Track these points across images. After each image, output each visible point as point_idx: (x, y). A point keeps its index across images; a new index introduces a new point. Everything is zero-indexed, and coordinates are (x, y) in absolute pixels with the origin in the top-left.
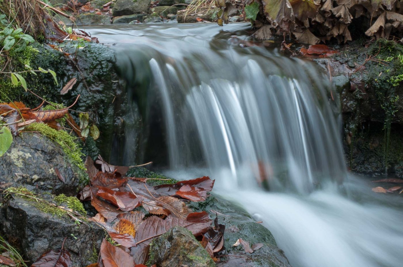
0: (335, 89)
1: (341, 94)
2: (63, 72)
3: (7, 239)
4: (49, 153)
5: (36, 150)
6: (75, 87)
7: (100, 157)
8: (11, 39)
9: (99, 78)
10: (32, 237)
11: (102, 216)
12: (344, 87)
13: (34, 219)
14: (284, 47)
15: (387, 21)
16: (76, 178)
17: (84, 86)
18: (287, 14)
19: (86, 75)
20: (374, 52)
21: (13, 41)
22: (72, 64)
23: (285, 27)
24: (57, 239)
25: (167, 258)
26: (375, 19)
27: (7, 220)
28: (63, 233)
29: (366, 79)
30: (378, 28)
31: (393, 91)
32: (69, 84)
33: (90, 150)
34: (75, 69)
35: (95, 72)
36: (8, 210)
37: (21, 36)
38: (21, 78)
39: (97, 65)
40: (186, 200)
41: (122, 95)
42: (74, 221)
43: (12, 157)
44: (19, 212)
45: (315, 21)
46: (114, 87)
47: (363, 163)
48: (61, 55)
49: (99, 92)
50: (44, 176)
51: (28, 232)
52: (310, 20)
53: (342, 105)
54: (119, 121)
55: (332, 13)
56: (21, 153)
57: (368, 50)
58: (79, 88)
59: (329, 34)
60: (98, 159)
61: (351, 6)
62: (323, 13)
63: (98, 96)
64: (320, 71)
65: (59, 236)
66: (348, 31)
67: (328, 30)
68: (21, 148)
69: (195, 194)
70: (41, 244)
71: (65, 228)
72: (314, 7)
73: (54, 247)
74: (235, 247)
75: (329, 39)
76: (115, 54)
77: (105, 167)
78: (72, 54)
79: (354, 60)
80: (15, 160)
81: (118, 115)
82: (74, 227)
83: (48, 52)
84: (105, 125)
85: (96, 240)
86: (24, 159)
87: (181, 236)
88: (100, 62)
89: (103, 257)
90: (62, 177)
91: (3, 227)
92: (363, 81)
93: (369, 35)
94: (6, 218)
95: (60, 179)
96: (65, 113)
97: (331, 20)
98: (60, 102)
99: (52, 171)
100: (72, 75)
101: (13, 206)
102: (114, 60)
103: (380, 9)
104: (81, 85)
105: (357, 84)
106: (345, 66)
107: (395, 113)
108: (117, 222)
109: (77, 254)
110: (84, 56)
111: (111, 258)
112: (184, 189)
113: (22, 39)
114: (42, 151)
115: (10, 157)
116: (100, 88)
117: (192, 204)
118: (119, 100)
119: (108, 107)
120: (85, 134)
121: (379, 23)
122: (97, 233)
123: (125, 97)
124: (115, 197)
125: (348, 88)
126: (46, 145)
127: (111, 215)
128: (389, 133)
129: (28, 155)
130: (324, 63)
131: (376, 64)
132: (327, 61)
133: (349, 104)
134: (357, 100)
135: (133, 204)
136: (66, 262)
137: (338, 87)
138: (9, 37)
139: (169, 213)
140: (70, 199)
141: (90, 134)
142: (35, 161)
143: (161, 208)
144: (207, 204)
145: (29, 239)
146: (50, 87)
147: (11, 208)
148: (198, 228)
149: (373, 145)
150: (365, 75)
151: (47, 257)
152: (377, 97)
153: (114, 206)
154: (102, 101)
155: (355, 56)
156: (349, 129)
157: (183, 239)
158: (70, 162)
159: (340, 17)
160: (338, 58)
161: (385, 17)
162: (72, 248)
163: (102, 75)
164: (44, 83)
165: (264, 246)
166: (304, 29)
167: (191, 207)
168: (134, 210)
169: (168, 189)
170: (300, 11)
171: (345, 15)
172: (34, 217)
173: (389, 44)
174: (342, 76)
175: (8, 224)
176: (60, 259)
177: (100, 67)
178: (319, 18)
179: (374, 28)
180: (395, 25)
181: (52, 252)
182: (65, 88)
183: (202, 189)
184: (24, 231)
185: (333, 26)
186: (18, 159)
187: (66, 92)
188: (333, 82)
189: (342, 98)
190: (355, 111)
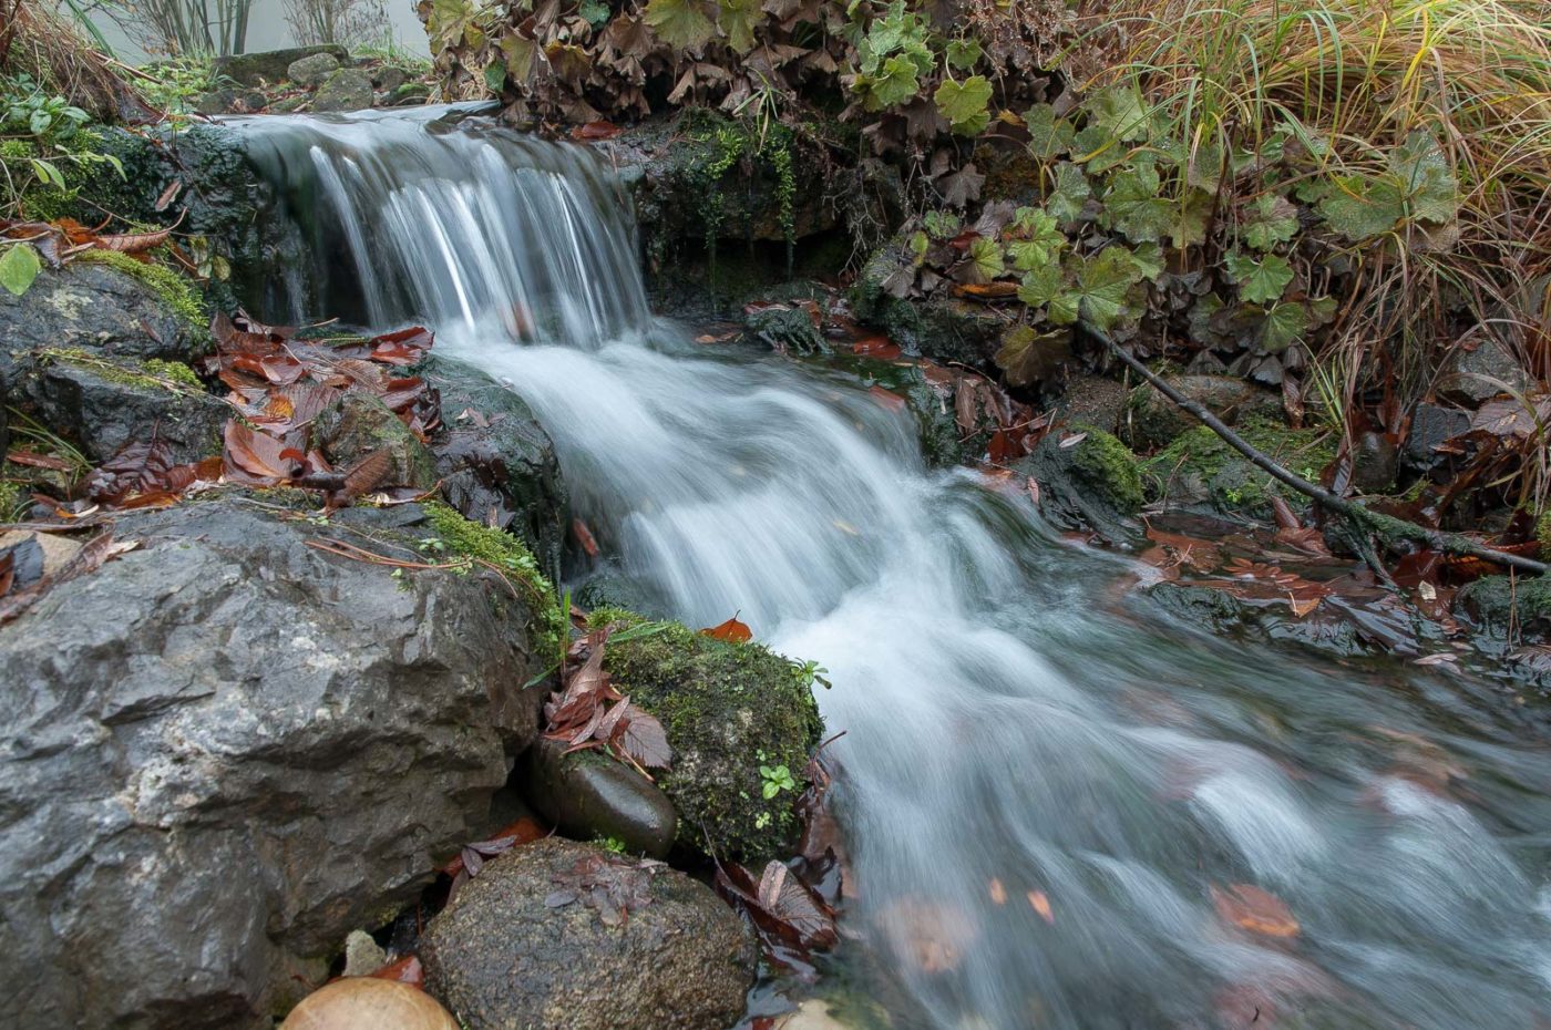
0: (624, 186)
1: (634, 194)
2: (154, 172)
3: (54, 431)
4: (127, 296)
5: (101, 292)
6: (180, 197)
7: (242, 312)
8: (43, 116)
9: (221, 180)
10: (96, 423)
11: (240, 395)
12: (638, 182)
13: (95, 392)
14: (546, 129)
15: (698, 79)
16: (182, 336)
17: (197, 195)
18: (542, 72)
19: (197, 177)
20: (682, 129)
21: (48, 119)
22: (170, 159)
23: (543, 95)
24: (144, 423)
25: (335, 438)
26: (680, 77)
27: (50, 399)
28: (153, 412)
29: (671, 169)
30: (685, 89)
31: (713, 186)
32: (169, 192)
33: (221, 301)
34: (177, 166)
35: (213, 170)
36: (47, 383)
37: (63, 111)
38: (51, 169)
39: (214, 158)
40: (385, 363)
41: (268, 208)
42: (172, 394)
43: (56, 304)
44: (67, 384)
45: (591, 85)
46: (252, 195)
47: (684, 303)
48: (146, 143)
49: (226, 204)
50: (121, 333)
51: (87, 415)
52: (583, 82)
53: (637, 211)
54: (269, 253)
55: (615, 70)
56: (72, 297)
57: (675, 125)
58: (188, 199)
59: (615, 105)
60: (238, 315)
61: (643, 56)
62: (601, 70)
63: (225, 212)
64: (599, 159)
65: (147, 417)
66: (643, 98)
67: (614, 99)
68: (72, 289)
69: (404, 355)
70: (114, 433)
71: (154, 404)
72: (585, 60)
73: (141, 437)
74: (460, 421)
75: (616, 113)
76: (246, 140)
77: (253, 328)
78: (169, 142)
79: (653, 141)
80: (63, 310)
81: (265, 242)
82: (171, 402)
83: (121, 138)
84: (245, 259)
85: (217, 422)
86: (79, 306)
87: (356, 402)
88: (220, 153)
89: (230, 445)
90: (156, 334)
91: (44, 411)
92: (666, 173)
93: (674, 102)
94: (46, 395)
95: (152, 338)
96: (163, 239)
97: (616, 81)
98: (155, 223)
99: (134, 324)
100: (173, 177)
101: (54, 374)
102: (244, 150)
103: (686, 60)
104: (190, 193)
105: (657, 178)
106: (638, 150)
107: (721, 221)
108: (267, 401)
109: (182, 445)
110: (189, 144)
111: (246, 448)
112: (384, 348)
113: (65, 116)
114: (113, 293)
115: (51, 304)
116: (226, 197)
117: (398, 369)
118: (263, 219)
119: (245, 230)
120: (205, 273)
121: (687, 82)
122: (218, 410)
123: (274, 212)
124: (263, 365)
125: (644, 184)
126: (119, 283)
127: (255, 393)
128: (713, 253)
129: (86, 300)
130: (606, 148)
131: (687, 146)
132: (610, 143)
133: (647, 210)
134: (660, 203)
135: (294, 374)
136: (164, 457)
137: (628, 182)
138: (39, 112)
139: (352, 380)
140: (169, 367)
141: (214, 273)
142: (100, 310)
143: (342, 377)
144: (421, 368)
145: (92, 426)
146: (135, 200)
147: (52, 379)
148: (401, 398)
149: (696, 275)
150: (669, 164)
151: (129, 452)
152: (691, 198)
153: (261, 379)
154: (233, 220)
155: (654, 135)
156: (652, 249)
157: (362, 408)
158: (172, 311)
159: (627, 75)
160: (627, 139)
161: (695, 73)
162: (173, 435)
163: (226, 175)
164: (123, 193)
165: (508, 416)
166: (576, 99)
167: (395, 374)
168: (297, 382)
169: (357, 350)
170: (565, 68)
171: (635, 72)
172: (93, 389)
173: (703, 114)
174: (635, 167)
175: (52, 406)
176: (151, 453)
177: (220, 161)
178: (597, 80)
179: (679, 91)
180: (711, 83)
181: (137, 444)
182: (162, 200)
183: (415, 347)
184: (80, 413)
185: (620, 93)
186: (68, 307)
187: (166, 207)
188: (620, 176)
189: (636, 202)
190: (659, 220)
